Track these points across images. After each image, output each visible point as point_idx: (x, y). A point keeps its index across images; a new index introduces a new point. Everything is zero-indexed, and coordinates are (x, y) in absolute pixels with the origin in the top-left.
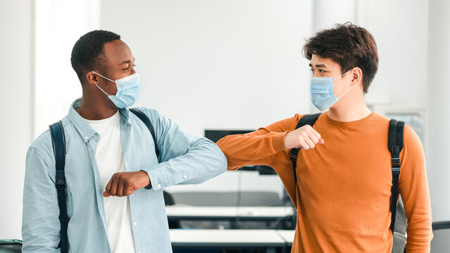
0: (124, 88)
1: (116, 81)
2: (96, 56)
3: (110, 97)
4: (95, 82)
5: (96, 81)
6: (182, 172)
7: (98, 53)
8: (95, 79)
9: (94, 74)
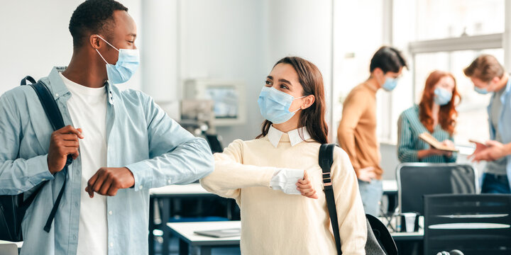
0: (125, 60)
2: (105, 19)
3: (108, 66)
4: (96, 47)
5: (98, 45)
6: (168, 176)
7: (107, 17)
8: (98, 43)
9: (98, 38)
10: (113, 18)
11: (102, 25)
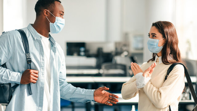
0: (58, 22)
1: (56, 17)
3: (51, 24)
4: (46, 15)
8: (47, 13)
9: (47, 11)
10: (54, 4)
11: (49, 6)
